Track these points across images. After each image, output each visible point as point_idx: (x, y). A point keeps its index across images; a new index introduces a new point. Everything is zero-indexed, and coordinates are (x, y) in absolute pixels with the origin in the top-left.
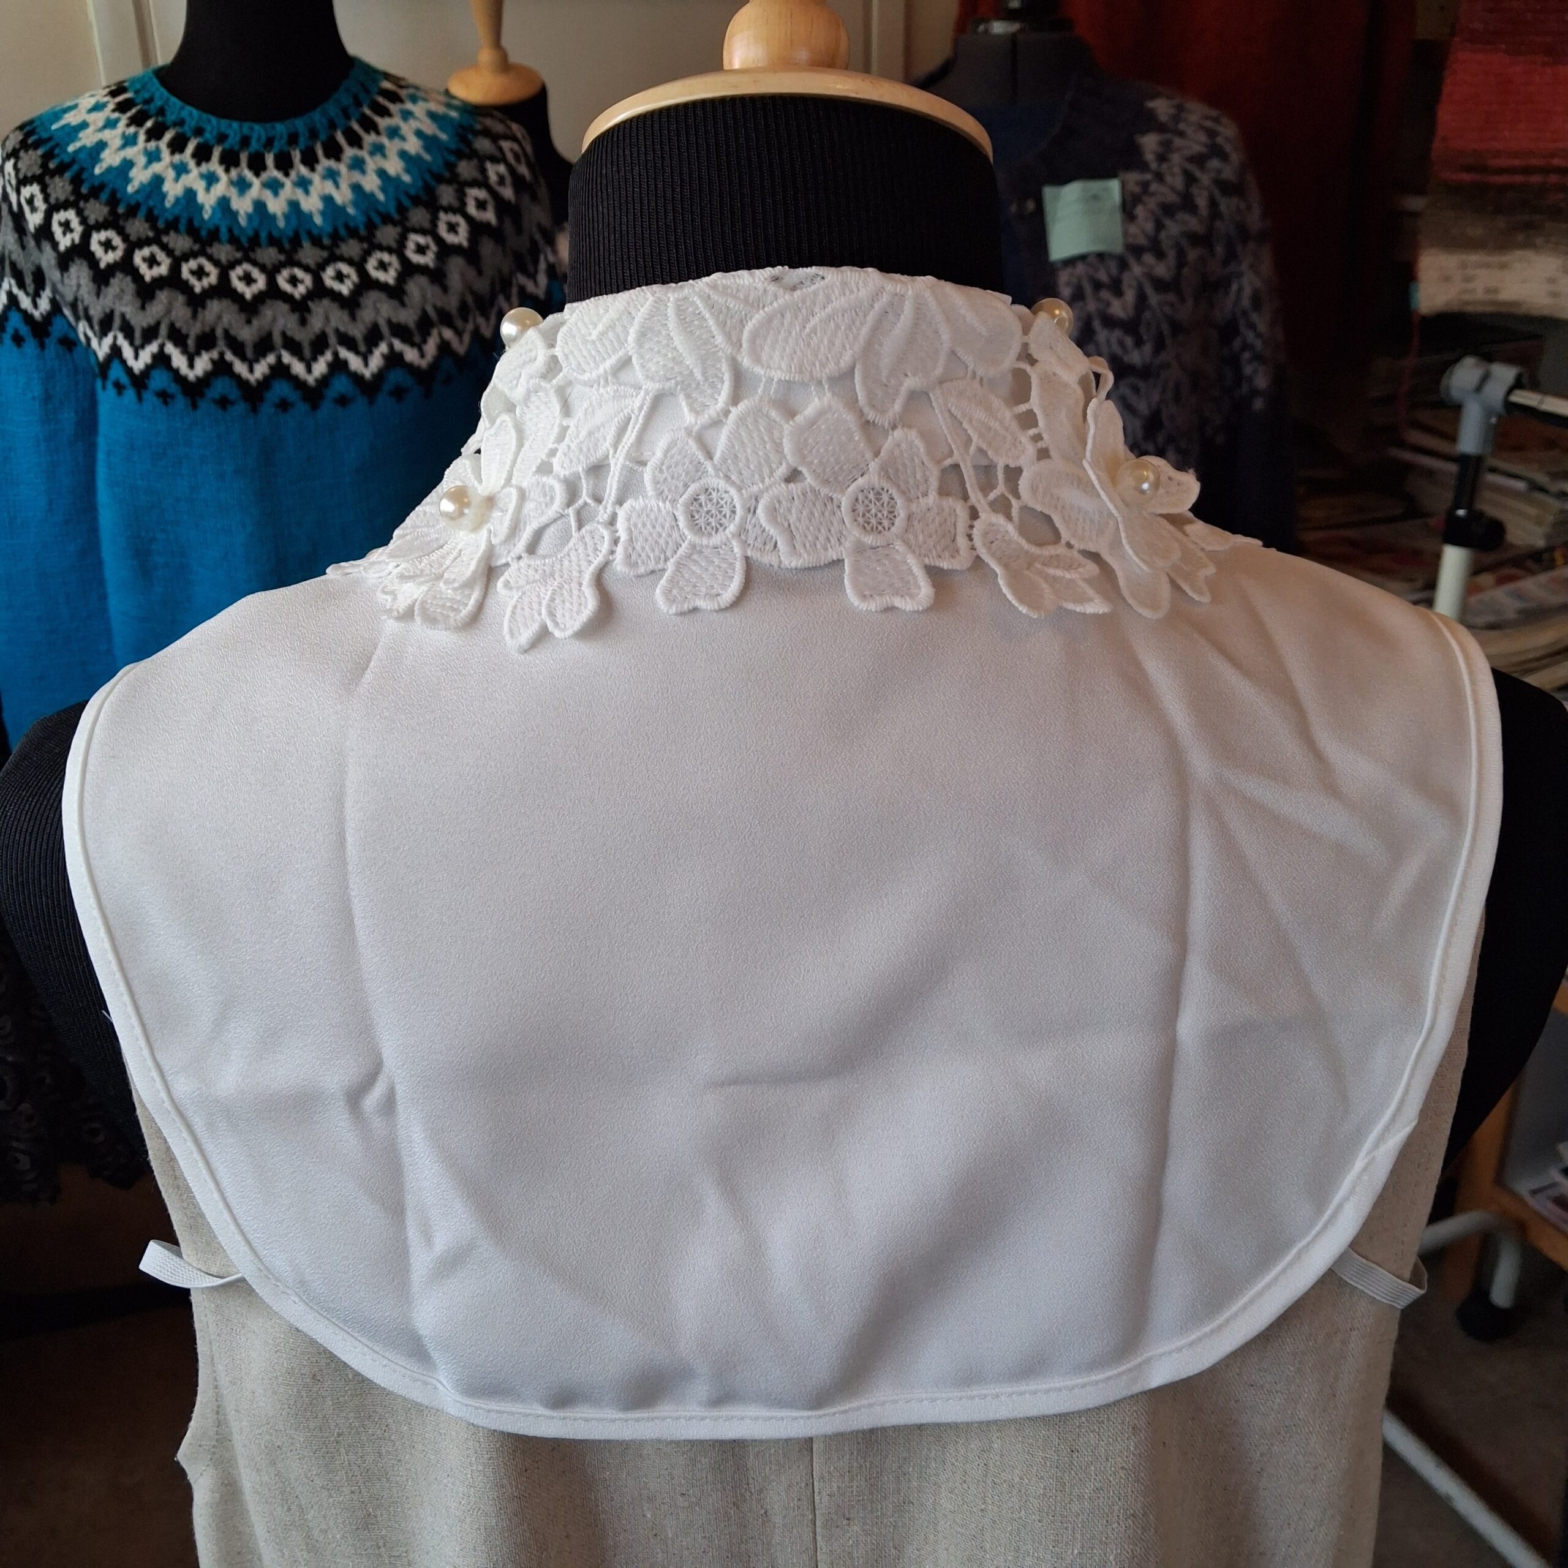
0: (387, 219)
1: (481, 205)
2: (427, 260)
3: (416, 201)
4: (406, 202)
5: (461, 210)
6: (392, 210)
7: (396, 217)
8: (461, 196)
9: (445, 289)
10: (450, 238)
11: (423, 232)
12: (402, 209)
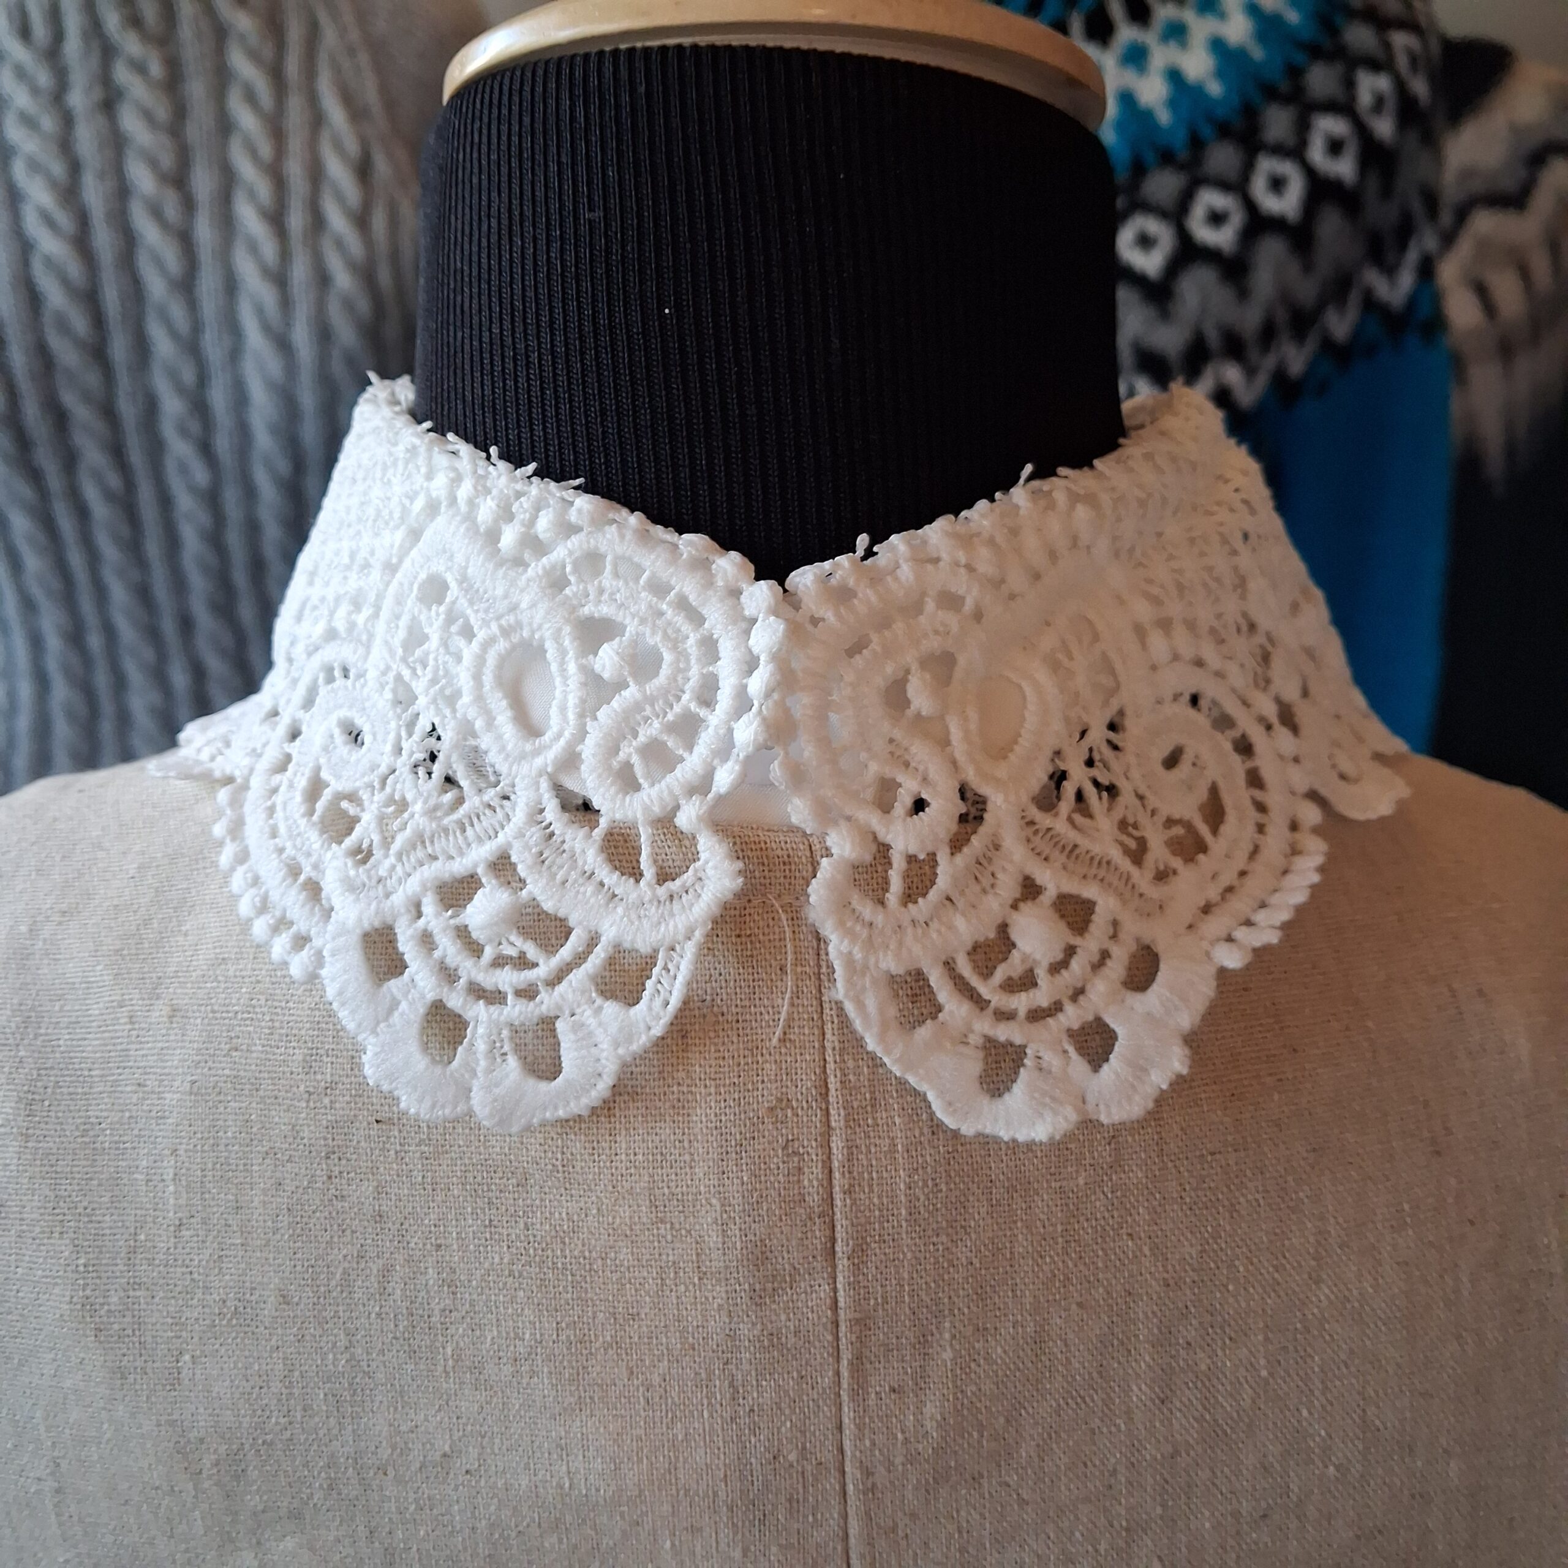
0: (1167, 158)
1: (1335, 147)
2: (1222, 238)
3: (1224, 131)
4: (1206, 131)
5: (1296, 152)
6: (1179, 141)
7: (1183, 155)
8: (1303, 128)
9: (1243, 293)
10: (1271, 204)
11: (1224, 186)
12: (1197, 144)
